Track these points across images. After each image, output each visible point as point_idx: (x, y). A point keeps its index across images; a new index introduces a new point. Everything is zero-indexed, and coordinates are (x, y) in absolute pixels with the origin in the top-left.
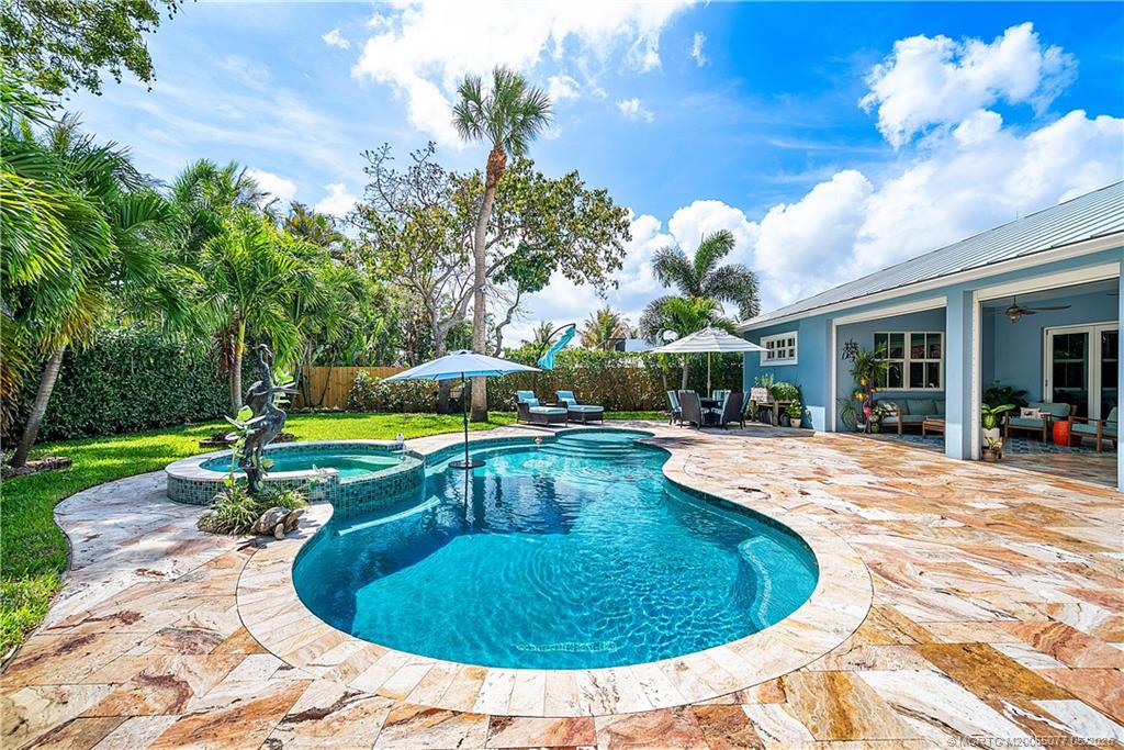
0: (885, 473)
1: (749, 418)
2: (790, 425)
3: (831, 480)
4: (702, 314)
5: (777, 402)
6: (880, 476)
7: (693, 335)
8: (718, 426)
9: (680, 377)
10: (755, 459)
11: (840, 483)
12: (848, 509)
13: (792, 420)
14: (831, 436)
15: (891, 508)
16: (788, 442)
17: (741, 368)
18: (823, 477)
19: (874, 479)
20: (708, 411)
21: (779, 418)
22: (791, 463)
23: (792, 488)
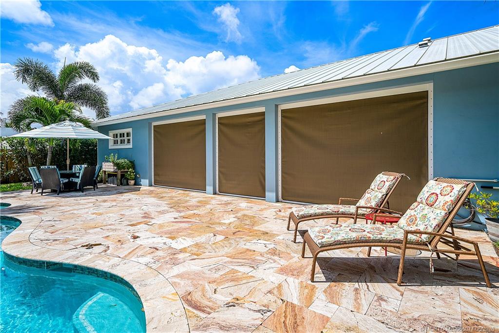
0: (182, 209)
1: (101, 181)
2: (128, 184)
3: (153, 221)
4: (62, 112)
5: (119, 171)
6: (180, 212)
7: (53, 125)
8: (76, 190)
9: (46, 156)
10: (101, 214)
11: (158, 222)
12: (165, 243)
13: (129, 181)
14: (152, 188)
15: (189, 235)
16: (126, 196)
17: (96, 150)
18: (148, 220)
19: (177, 215)
20: (67, 180)
21: (121, 180)
22: (127, 212)
23: (127, 234)
